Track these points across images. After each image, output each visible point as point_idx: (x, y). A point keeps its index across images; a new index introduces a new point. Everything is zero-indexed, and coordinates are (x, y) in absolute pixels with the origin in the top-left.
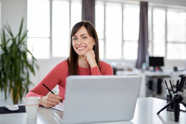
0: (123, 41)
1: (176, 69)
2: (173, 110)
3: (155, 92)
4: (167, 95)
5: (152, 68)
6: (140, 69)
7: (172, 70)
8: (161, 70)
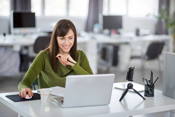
1: (137, 33)
3: (110, 64)
4: (145, 85)
5: (107, 31)
6: (91, 32)
7: (132, 35)
8: (119, 33)
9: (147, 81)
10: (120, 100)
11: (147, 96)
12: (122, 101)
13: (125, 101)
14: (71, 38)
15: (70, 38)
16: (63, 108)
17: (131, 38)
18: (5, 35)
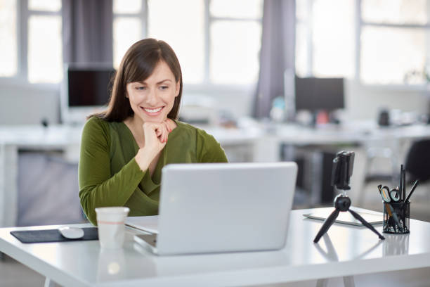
0: (210, 19)
1: (384, 120)
2: (393, 231)
4: (385, 202)
5: (305, 116)
7: (371, 124)
8: (337, 122)
9: (388, 190)
10: (316, 240)
11: (391, 233)
12: (322, 241)
13: (328, 242)
14: (164, 88)
15: (162, 86)
16: (157, 255)
17: (367, 133)
18: (45, 124)
